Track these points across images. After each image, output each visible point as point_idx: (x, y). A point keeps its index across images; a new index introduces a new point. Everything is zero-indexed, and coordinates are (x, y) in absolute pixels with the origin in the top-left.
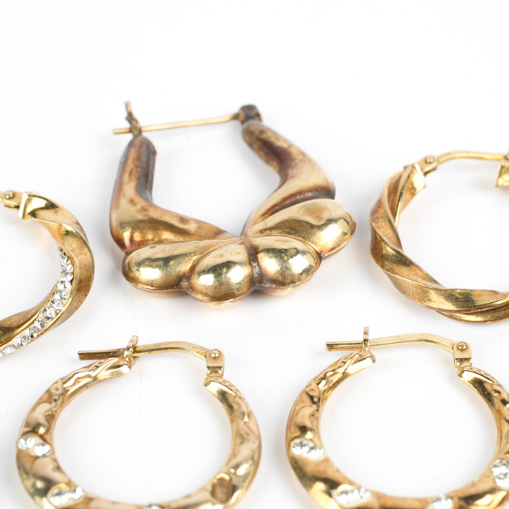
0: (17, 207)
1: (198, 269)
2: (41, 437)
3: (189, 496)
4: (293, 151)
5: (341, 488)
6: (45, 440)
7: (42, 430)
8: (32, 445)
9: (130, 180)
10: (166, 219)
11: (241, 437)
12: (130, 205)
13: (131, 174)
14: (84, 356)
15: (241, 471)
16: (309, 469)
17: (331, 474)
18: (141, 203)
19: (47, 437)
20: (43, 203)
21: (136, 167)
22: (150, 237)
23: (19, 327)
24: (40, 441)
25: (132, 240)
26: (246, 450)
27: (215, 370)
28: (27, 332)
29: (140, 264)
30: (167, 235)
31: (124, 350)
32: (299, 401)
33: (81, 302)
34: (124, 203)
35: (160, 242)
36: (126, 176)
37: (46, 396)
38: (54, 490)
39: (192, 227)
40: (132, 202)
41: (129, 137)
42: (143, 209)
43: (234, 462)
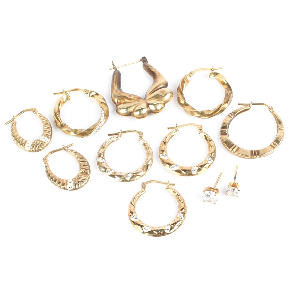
0: (88, 94)
1: (135, 110)
2: (102, 157)
3: (138, 170)
4: (156, 72)
5: (172, 166)
6: (103, 158)
7: (102, 156)
8: (100, 160)
9: (115, 85)
10: (126, 95)
11: (148, 154)
12: (116, 93)
13: (115, 83)
14: (109, 135)
15: (149, 163)
16: (165, 161)
17: (170, 162)
18: (119, 92)
19: (103, 157)
20: (95, 94)
21: (117, 81)
22: (122, 101)
23: (93, 129)
24: (102, 159)
25: (117, 102)
26: (150, 157)
27: (141, 137)
28: (95, 130)
29: (120, 109)
30: (126, 101)
31: (119, 133)
32: (161, 144)
33: (107, 120)
34: (114, 92)
35: (125, 103)
36: (114, 83)
37: (102, 147)
38: (107, 171)
39: (132, 97)
40: (117, 91)
41: (114, 70)
42: (120, 94)
43: (147, 161)
